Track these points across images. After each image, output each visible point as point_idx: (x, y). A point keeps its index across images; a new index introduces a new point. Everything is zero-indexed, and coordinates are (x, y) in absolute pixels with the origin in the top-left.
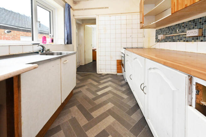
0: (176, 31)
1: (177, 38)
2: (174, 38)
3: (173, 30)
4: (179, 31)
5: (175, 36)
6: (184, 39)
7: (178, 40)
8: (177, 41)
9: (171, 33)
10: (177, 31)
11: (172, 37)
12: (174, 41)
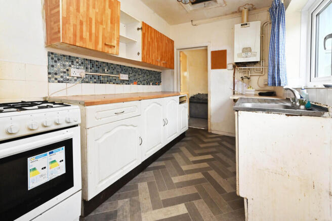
0: (104, 70)
1: (106, 79)
2: (102, 79)
3: (99, 68)
4: (107, 71)
5: (104, 77)
6: (114, 81)
7: (108, 81)
8: (106, 83)
9: (97, 71)
10: (106, 70)
11: (99, 77)
12: (101, 82)
